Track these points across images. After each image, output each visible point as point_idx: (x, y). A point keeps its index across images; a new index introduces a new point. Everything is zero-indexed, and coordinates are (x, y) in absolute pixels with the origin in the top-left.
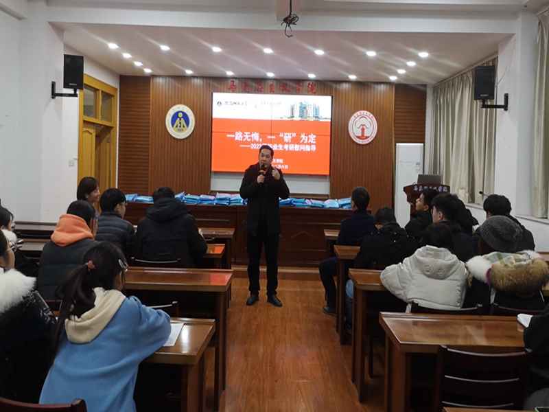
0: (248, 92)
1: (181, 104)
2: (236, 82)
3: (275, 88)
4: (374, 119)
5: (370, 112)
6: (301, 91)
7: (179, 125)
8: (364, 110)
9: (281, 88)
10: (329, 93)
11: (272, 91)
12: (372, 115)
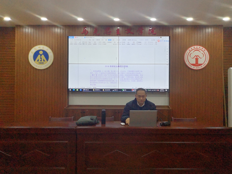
0: (99, 35)
1: (41, 45)
2: (88, 29)
4: (206, 52)
5: (203, 46)
6: (143, 34)
7: (40, 60)
8: (197, 45)
10: (167, 34)
11: (118, 34)
12: (204, 49)
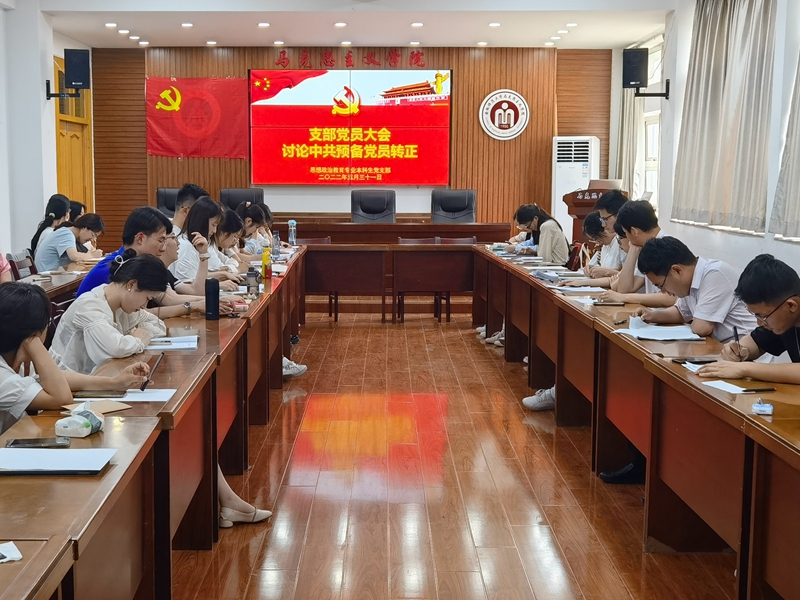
0: (310, 67)
2: (289, 54)
3: (355, 59)
6: (399, 64)
9: (366, 60)
10: (446, 65)
11: (349, 65)
